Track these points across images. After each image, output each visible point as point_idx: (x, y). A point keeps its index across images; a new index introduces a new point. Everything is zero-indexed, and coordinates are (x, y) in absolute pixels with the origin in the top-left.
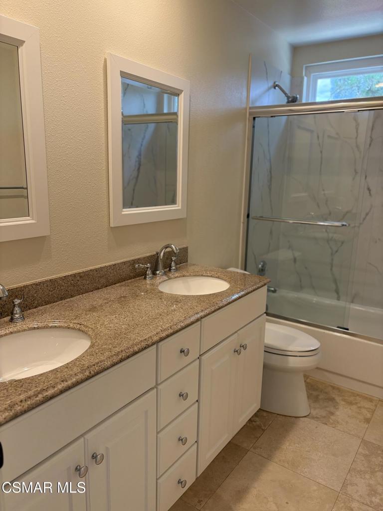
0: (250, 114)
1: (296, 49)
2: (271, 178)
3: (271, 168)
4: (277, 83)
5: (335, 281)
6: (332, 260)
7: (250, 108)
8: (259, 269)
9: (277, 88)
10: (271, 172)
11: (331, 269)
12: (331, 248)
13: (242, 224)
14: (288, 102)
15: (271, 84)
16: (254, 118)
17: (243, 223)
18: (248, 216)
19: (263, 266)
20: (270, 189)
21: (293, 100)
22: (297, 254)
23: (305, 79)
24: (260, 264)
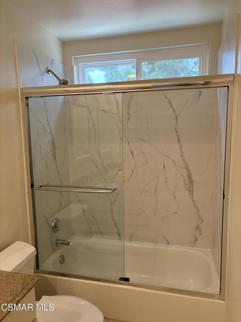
0: (22, 94)
1: (65, 44)
2: (54, 147)
3: (53, 140)
4: (48, 69)
5: (116, 225)
6: (112, 208)
7: (21, 89)
8: (53, 227)
9: (50, 72)
10: (53, 143)
11: (112, 216)
12: (110, 199)
13: (27, 195)
14: (60, 84)
15: (43, 69)
16: (27, 98)
17: (28, 193)
18: (32, 186)
19: (55, 224)
20: (55, 157)
21: (64, 83)
22: (86, 207)
23: (75, 67)
24: (53, 222)
